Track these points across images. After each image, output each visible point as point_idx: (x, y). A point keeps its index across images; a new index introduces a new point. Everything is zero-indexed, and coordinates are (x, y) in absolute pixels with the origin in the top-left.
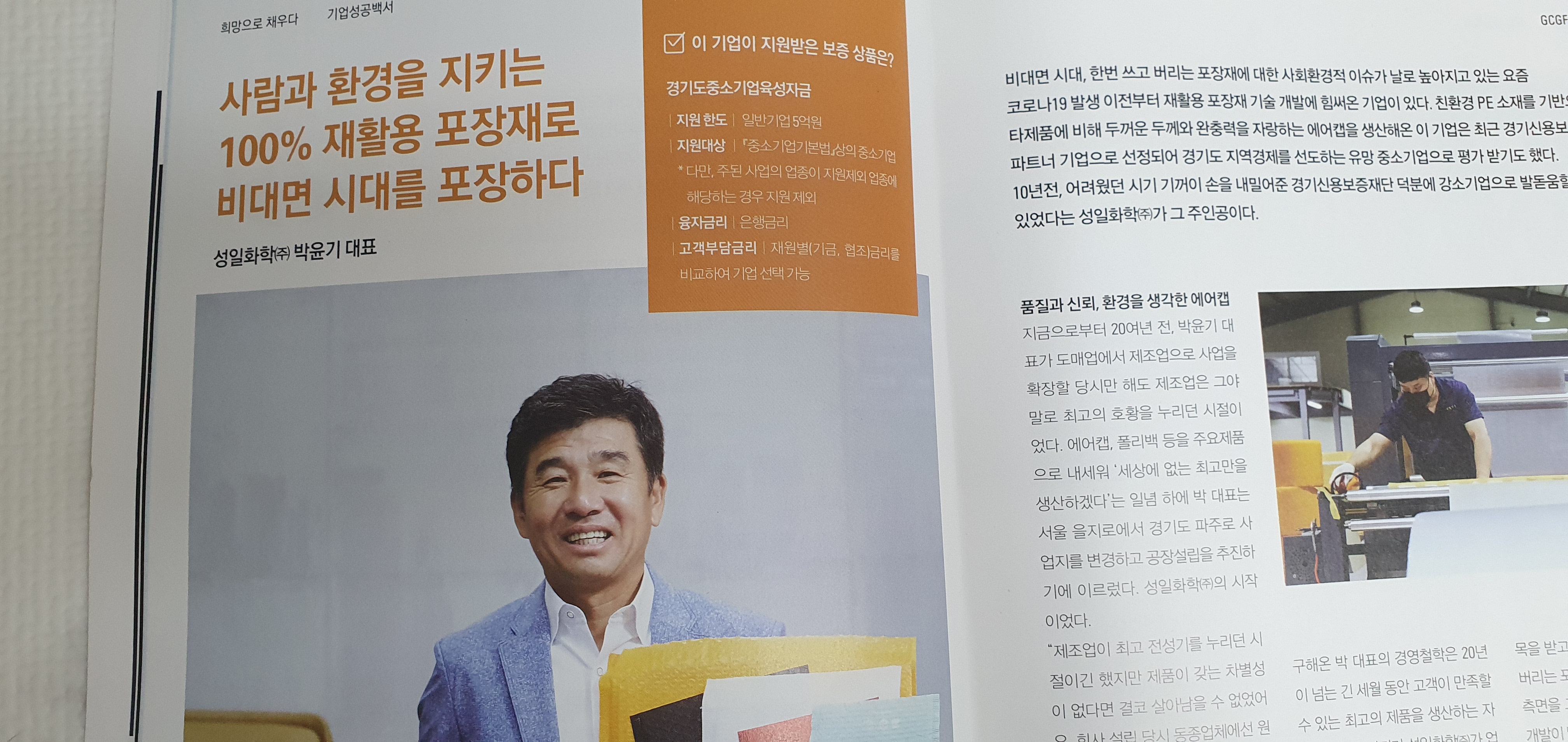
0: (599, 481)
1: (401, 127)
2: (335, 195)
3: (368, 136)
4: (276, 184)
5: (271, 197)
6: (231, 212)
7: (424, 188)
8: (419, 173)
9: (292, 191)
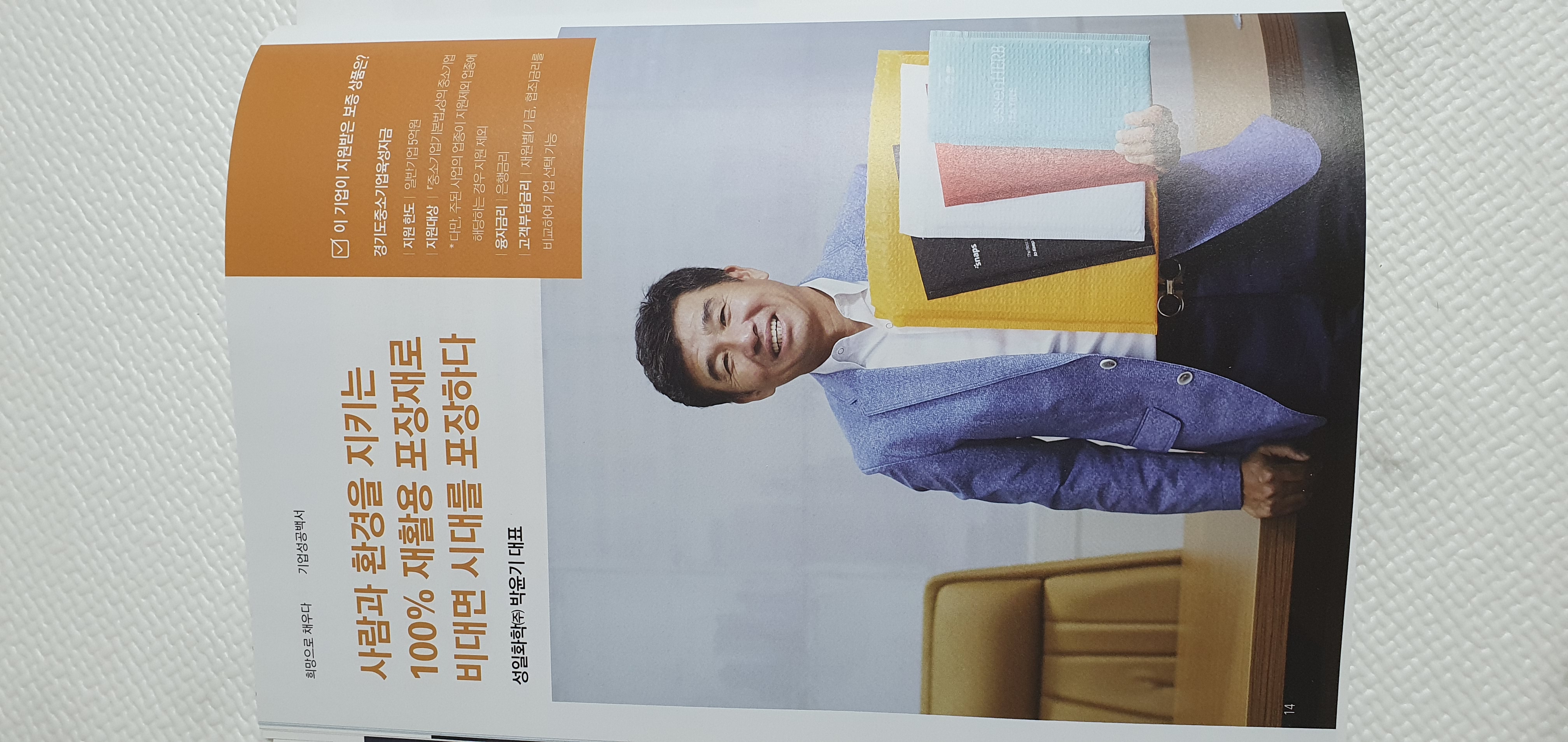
0: (729, 325)
1: (408, 503)
2: (467, 566)
3: (415, 535)
4: (455, 624)
5: (466, 629)
6: (478, 668)
7: (464, 481)
8: (450, 486)
9: (462, 609)
